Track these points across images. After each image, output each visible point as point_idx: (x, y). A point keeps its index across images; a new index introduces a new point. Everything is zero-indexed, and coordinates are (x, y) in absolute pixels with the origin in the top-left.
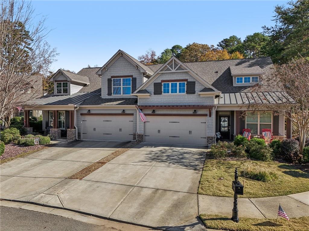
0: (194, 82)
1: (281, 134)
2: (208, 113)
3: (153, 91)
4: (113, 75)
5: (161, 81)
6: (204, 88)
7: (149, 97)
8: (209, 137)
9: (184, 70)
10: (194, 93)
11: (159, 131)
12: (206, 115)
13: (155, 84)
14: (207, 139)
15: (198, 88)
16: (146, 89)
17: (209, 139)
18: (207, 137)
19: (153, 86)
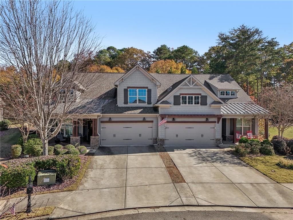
0: (207, 96)
1: (257, 134)
2: (216, 120)
3: (173, 102)
4: (129, 86)
5: (180, 94)
6: (214, 101)
7: (169, 107)
8: (217, 139)
9: (198, 86)
10: (206, 105)
11: (177, 136)
12: (215, 122)
13: (174, 96)
14: (216, 141)
15: (209, 101)
16: (167, 101)
17: (218, 140)
18: (216, 139)
19: (173, 98)
